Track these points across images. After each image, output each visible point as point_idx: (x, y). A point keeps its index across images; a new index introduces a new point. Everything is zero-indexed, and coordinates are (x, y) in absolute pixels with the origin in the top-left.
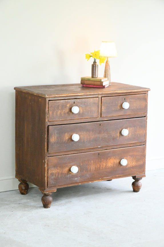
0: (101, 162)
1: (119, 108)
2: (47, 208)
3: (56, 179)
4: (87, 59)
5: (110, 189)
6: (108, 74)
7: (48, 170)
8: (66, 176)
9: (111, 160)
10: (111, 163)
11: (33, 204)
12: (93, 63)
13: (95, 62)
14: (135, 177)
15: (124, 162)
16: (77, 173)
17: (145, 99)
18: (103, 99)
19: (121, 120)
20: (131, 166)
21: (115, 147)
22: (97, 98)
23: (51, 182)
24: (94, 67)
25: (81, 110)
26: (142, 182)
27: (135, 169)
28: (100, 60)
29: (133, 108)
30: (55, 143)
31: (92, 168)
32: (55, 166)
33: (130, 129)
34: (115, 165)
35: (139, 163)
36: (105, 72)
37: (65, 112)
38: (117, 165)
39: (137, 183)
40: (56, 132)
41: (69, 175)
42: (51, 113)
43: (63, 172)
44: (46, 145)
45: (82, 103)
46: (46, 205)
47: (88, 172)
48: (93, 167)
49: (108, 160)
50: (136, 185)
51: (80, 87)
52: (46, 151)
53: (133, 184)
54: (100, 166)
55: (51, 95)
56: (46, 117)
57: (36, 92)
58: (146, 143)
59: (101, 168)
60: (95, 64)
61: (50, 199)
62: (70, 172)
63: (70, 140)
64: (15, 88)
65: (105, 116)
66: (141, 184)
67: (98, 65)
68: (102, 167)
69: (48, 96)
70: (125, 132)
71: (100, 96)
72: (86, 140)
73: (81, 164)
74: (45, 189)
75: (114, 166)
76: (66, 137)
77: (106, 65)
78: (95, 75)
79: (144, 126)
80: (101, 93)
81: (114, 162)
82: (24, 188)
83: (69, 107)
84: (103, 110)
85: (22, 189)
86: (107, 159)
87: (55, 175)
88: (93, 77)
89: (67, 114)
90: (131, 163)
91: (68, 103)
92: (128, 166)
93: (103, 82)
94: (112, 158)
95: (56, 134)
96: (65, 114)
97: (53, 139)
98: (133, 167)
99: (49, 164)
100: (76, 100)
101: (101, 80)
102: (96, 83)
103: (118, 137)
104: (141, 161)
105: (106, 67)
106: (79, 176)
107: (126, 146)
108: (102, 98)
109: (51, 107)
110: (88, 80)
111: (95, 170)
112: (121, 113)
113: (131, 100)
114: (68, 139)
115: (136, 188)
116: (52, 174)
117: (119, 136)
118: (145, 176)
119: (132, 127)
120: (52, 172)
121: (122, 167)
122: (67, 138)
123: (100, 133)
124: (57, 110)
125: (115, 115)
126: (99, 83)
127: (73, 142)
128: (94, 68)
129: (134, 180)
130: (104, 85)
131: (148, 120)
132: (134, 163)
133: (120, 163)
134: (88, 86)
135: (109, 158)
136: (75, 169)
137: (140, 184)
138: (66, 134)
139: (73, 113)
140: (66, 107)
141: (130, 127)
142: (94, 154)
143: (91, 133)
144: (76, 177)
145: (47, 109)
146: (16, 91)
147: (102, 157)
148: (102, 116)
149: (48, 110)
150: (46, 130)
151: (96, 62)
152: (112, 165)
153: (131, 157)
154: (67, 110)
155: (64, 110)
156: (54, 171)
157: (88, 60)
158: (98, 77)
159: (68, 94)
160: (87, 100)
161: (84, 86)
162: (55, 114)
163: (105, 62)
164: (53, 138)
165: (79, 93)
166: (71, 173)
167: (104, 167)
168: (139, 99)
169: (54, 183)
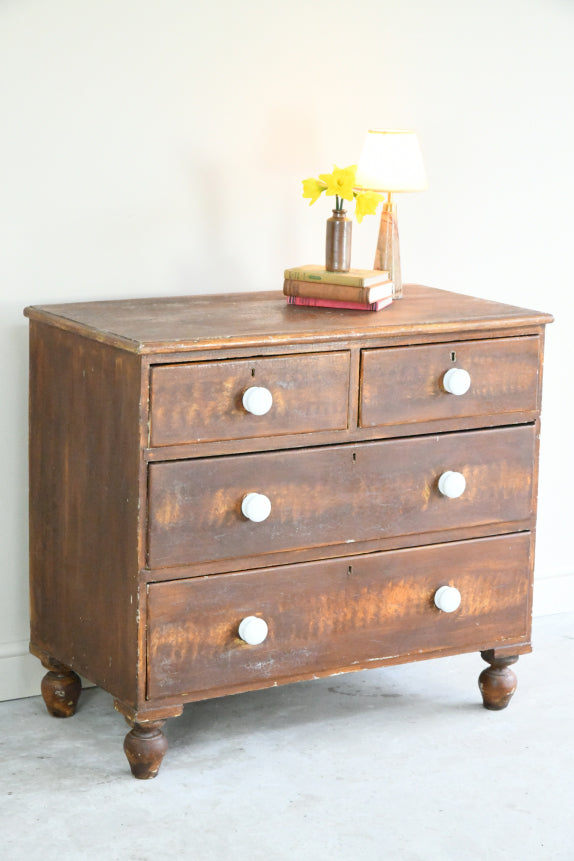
0: (356, 600)
1: (429, 390)
2: (147, 778)
3: (181, 669)
4: (310, 200)
5: (395, 696)
6: (390, 257)
7: (148, 633)
8: (222, 656)
9: (397, 590)
10: (397, 601)
11: (93, 758)
12: (331, 215)
13: (339, 211)
14: (492, 652)
15: (449, 599)
16: (264, 642)
17: (534, 357)
18: (369, 356)
19: (438, 437)
20: (477, 613)
21: (414, 541)
22: (344, 354)
23: (161, 678)
24: (336, 229)
25: (281, 402)
26: (517, 672)
27: (491, 626)
28: (359, 203)
29: (484, 390)
30: (173, 529)
31: (321, 624)
32: (178, 618)
33: (471, 472)
34: (413, 611)
35: (506, 599)
36: (381, 248)
37: (214, 409)
38: (422, 610)
39: (497, 677)
40: (177, 489)
41: (230, 654)
42: (159, 412)
43: (209, 641)
44: (139, 538)
45: (282, 375)
46: (141, 768)
47: (306, 638)
48: (325, 620)
49: (384, 593)
50: (495, 683)
51: (278, 308)
52: (141, 562)
53: (485, 679)
54: (355, 613)
55: (160, 344)
56: (142, 430)
57: (103, 329)
58: (534, 524)
59: (359, 624)
60: (341, 219)
61: (159, 742)
62: (237, 641)
63: (233, 517)
64: (27, 312)
65: (373, 424)
66: (515, 681)
67: (350, 224)
68: (363, 620)
69: (147, 350)
70: (454, 484)
71: (355, 347)
72: (296, 516)
73: (281, 610)
74: (135, 708)
75: (407, 614)
76: (220, 505)
77: (383, 221)
78: (340, 262)
79: (528, 460)
80: (358, 335)
81: (409, 600)
82: (61, 694)
83: (234, 389)
84: (366, 401)
85: (55, 698)
86: (383, 587)
87: (178, 654)
88: (330, 268)
89: (223, 418)
90: (474, 601)
91: (228, 373)
92: (464, 611)
93: (368, 289)
94: (402, 583)
95: (179, 496)
96: (215, 416)
97: (166, 516)
98: (483, 617)
99: (154, 611)
100: (259, 361)
101: (361, 281)
102: (342, 293)
103: (424, 502)
104: (515, 592)
105: (382, 232)
106: (273, 657)
107: (457, 534)
108: (365, 353)
109: (162, 389)
110: (314, 280)
111: (335, 631)
112: (438, 411)
113: (476, 360)
114: (228, 513)
115: (493, 693)
116: (165, 650)
117: (427, 498)
118: (528, 649)
119: (479, 464)
120: (163, 640)
121: (439, 617)
122: (223, 510)
123: (353, 486)
124: (185, 403)
125: (416, 417)
126: (353, 294)
127: (245, 526)
128: (337, 234)
129: (489, 665)
130: (372, 300)
131: (542, 437)
132: (486, 603)
133: (431, 601)
134: (312, 303)
135: (390, 585)
136: (254, 630)
137: (510, 678)
138: (219, 494)
139: (247, 413)
140: (221, 390)
141: (472, 463)
142: (331, 570)
143: (319, 488)
144: (260, 659)
145: (144, 400)
146: (31, 320)
147: (360, 579)
148: (365, 421)
149: (150, 403)
150: (142, 479)
151: (342, 212)
152: (402, 611)
153: (477, 577)
154: (225, 401)
155: (212, 404)
156: (171, 640)
157: (311, 203)
158: (351, 267)
159: (230, 340)
160: (304, 360)
161: (298, 302)
162: (176, 416)
163: (379, 209)
164: (168, 509)
165: (274, 335)
166: (240, 645)
167: (370, 616)
168: (507, 356)
169: (171, 682)
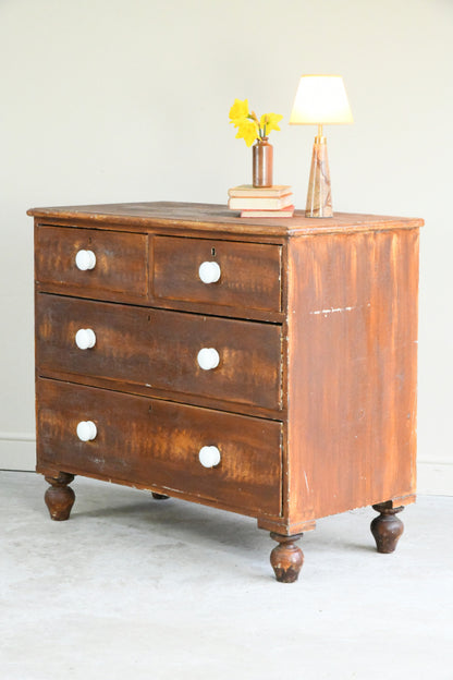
0: (155, 433)
1: (197, 276)
3: (55, 444)
7: (39, 412)
9: (181, 437)
18: (157, 241)
19: (205, 318)
20: (239, 479)
21: (192, 399)
22: (144, 237)
25: (106, 265)
27: (249, 495)
29: (237, 286)
30: (48, 342)
31: (133, 446)
33: (231, 354)
35: (261, 476)
40: (50, 314)
42: (41, 258)
43: (70, 430)
47: (124, 451)
48: (135, 443)
49: (173, 435)
54: (154, 445)
58: (286, 417)
59: (156, 454)
65: (161, 296)
68: (159, 451)
71: (150, 232)
72: (115, 355)
73: (108, 424)
75: (188, 460)
81: (189, 448)
84: (157, 276)
86: (171, 431)
90: (236, 467)
92: (229, 474)
94: (184, 432)
95: (50, 320)
96: (70, 267)
97: (45, 330)
98: (244, 485)
99: (41, 397)
103: (197, 370)
104: (269, 473)
106: (105, 458)
108: (156, 238)
109: (42, 242)
111: (141, 454)
112: (203, 295)
113: (230, 258)
116: (47, 427)
117: (198, 367)
120: (46, 420)
122: (74, 336)
123: (148, 342)
124: (53, 254)
125: (189, 297)
127: (86, 353)
132: (246, 473)
135: (177, 431)
138: (72, 324)
140: (73, 249)
141: (230, 346)
142: (140, 404)
143: (127, 336)
144: (96, 456)
147: (157, 418)
148: (155, 292)
152: (185, 455)
153: (238, 449)
156: (50, 421)
160: (119, 237)
162: (50, 262)
164: (46, 326)
167: (163, 452)
168: (254, 258)
169: (50, 452)
